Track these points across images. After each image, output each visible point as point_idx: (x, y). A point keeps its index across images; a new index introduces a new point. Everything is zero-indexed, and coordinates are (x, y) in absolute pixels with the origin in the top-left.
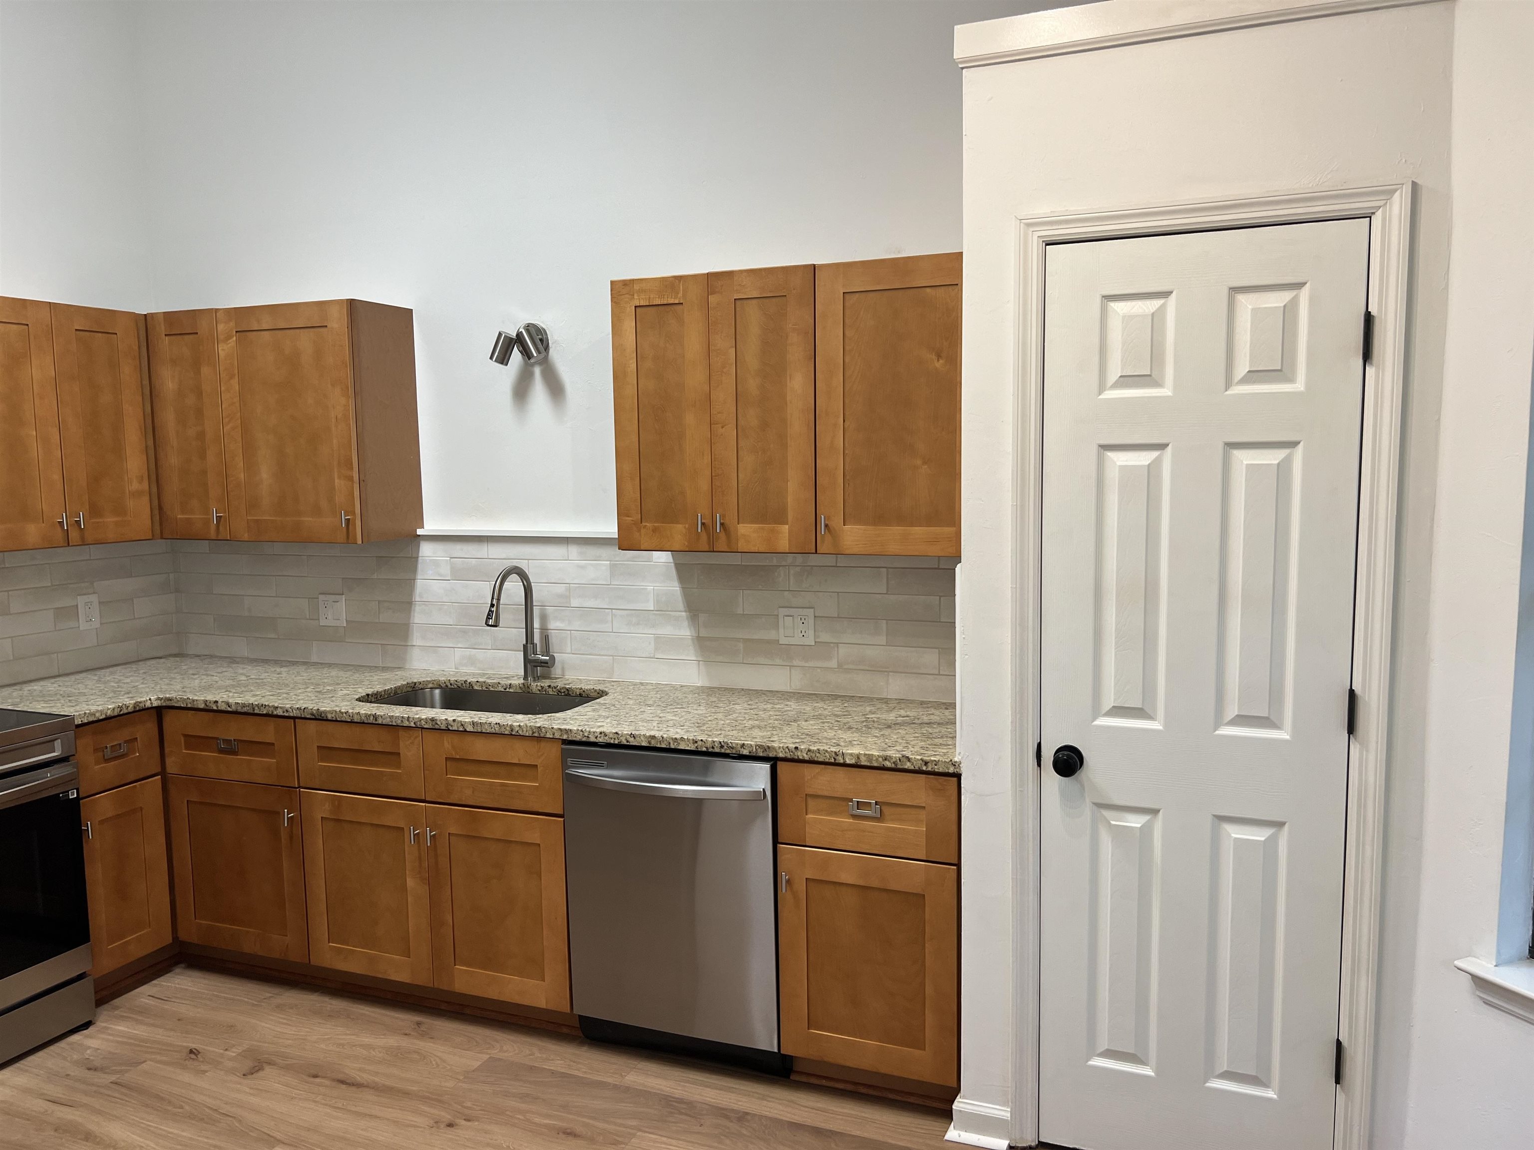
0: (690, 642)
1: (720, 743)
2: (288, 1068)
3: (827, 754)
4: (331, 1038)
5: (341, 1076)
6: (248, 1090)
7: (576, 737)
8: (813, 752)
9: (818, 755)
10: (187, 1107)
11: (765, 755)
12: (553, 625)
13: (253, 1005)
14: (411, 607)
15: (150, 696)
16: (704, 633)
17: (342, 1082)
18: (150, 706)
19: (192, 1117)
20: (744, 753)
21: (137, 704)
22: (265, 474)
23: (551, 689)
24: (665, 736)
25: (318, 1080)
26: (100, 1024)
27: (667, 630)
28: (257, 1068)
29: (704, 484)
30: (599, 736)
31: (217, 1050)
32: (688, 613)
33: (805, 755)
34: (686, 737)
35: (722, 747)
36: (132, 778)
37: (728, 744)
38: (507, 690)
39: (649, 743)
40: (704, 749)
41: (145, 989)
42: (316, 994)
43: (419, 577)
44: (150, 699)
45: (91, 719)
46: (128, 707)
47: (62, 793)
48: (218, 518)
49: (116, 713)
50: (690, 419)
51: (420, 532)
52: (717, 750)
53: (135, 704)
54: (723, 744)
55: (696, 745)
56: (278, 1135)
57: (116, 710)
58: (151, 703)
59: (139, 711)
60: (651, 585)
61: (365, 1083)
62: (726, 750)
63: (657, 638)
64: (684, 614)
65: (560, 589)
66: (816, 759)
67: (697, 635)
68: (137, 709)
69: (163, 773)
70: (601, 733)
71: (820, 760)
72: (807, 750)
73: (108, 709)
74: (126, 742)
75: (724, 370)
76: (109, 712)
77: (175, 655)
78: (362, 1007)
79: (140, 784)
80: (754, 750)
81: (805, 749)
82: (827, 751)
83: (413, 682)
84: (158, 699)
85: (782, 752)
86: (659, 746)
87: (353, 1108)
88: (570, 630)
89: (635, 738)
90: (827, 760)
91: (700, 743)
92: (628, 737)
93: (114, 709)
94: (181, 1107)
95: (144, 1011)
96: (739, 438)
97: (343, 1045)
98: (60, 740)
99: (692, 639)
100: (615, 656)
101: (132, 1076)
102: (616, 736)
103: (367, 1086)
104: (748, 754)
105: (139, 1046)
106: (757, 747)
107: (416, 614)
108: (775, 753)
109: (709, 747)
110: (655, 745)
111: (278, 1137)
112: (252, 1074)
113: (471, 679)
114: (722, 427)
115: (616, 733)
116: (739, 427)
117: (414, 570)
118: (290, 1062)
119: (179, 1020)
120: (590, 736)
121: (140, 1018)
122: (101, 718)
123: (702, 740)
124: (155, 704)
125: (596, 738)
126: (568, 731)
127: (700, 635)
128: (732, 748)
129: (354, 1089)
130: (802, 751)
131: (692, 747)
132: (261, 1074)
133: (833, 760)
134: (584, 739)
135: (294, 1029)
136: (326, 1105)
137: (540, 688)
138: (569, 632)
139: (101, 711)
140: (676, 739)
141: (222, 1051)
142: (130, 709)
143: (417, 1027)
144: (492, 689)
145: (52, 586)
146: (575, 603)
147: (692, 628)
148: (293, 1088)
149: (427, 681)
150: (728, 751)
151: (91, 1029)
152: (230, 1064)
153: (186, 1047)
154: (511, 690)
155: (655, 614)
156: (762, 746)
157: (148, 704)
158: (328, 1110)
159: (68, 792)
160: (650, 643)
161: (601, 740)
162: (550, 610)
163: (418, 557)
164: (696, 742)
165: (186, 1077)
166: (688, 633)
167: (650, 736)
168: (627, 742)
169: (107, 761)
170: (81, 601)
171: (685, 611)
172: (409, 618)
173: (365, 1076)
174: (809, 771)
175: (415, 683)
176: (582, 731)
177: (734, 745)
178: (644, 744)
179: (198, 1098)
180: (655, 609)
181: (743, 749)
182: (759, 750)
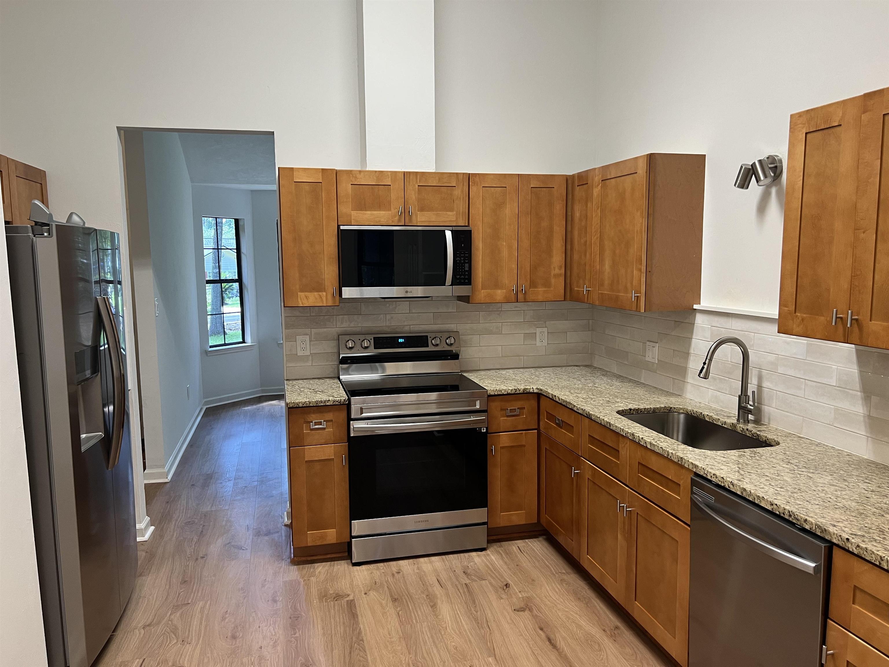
0: (862, 419)
1: (789, 511)
2: (535, 617)
3: (873, 556)
4: (567, 611)
5: (552, 636)
6: (508, 618)
7: (700, 472)
8: (862, 548)
9: (865, 553)
10: (479, 613)
11: (822, 535)
12: (765, 384)
13: (553, 574)
14: (688, 357)
15: (533, 387)
16: (874, 414)
17: (549, 640)
18: (533, 392)
19: (476, 620)
20: (806, 528)
21: (525, 389)
22: (607, 267)
23: (748, 432)
24: (752, 491)
25: (541, 632)
26: (488, 552)
27: (845, 405)
28: (522, 609)
29: (845, 285)
30: (713, 476)
31: (516, 590)
32: (862, 394)
33: (854, 549)
34: (766, 498)
35: (790, 516)
36: (519, 428)
37: (795, 515)
38: (723, 425)
39: (742, 493)
40: (778, 513)
41: (520, 543)
42: (585, 582)
43: (694, 337)
44: (533, 388)
45: (499, 393)
46: (520, 390)
47: (478, 428)
48: (587, 291)
49: (513, 392)
50: (838, 225)
51: (695, 307)
52: (787, 517)
53: (524, 389)
54: (791, 513)
55: (772, 507)
56: (497, 651)
57: (513, 391)
58: (533, 390)
59: (526, 393)
60: (835, 364)
61: (558, 647)
62: (793, 519)
63: (836, 410)
64: (859, 393)
65: (771, 358)
66: (863, 556)
67: (868, 414)
68: (525, 392)
69: (538, 429)
70: (714, 475)
71: (866, 558)
72: (856, 545)
73: (509, 389)
74: (518, 408)
75: (869, 180)
76: (509, 391)
77: (586, 366)
78: (598, 601)
79: (525, 433)
80: (814, 528)
81: (855, 543)
82: (873, 552)
83: (669, 407)
84: (537, 388)
85: (835, 538)
86: (747, 498)
87: (540, 659)
88: (776, 391)
89: (733, 486)
90: (873, 561)
91: (775, 506)
92: (729, 483)
93: (512, 390)
94: (477, 612)
95: (508, 554)
96: (878, 242)
97: (569, 618)
98: (479, 401)
99: (864, 417)
100: (805, 417)
101: (475, 586)
102: (722, 480)
103: (557, 650)
104: (809, 529)
105: (491, 571)
106: (816, 527)
107: (690, 362)
108: (830, 537)
109: (781, 512)
110: (745, 496)
111: (496, 652)
112: (518, 611)
113: (705, 413)
114: (864, 233)
115: (723, 478)
116: (879, 233)
117: (692, 332)
118: (539, 614)
119: (517, 565)
120: (708, 474)
121: (504, 556)
122: (504, 393)
123: (776, 505)
124: (536, 391)
125: (711, 477)
126: (696, 466)
127: (871, 415)
128: (798, 520)
129: (550, 647)
130: (852, 544)
131: (769, 508)
132: (521, 613)
133: (878, 563)
134: (705, 475)
135: (557, 596)
136: (531, 648)
137: (742, 429)
138: (775, 391)
139: (505, 390)
140: (759, 496)
141: (518, 591)
142: (521, 391)
143: (613, 629)
144: (715, 423)
145: (524, 321)
146: (780, 370)
147: (865, 409)
148: (526, 630)
149: (680, 408)
150: (794, 521)
151: (483, 553)
152: (515, 600)
153: (507, 581)
154: (725, 426)
155: (835, 389)
156: (820, 526)
157: (531, 391)
158: (529, 652)
159: (481, 428)
160: (831, 412)
161: (714, 480)
162: (764, 372)
163: (694, 324)
164: (772, 505)
165: (492, 596)
166: (861, 411)
167: (743, 488)
168: (729, 487)
169: (508, 416)
170: (538, 330)
171: (861, 392)
172: (687, 363)
173: (563, 643)
174: (858, 566)
175: (671, 408)
176: (704, 469)
177: (799, 518)
178: (739, 493)
179: (488, 612)
180: (837, 386)
181: (805, 524)
182: (818, 529)
